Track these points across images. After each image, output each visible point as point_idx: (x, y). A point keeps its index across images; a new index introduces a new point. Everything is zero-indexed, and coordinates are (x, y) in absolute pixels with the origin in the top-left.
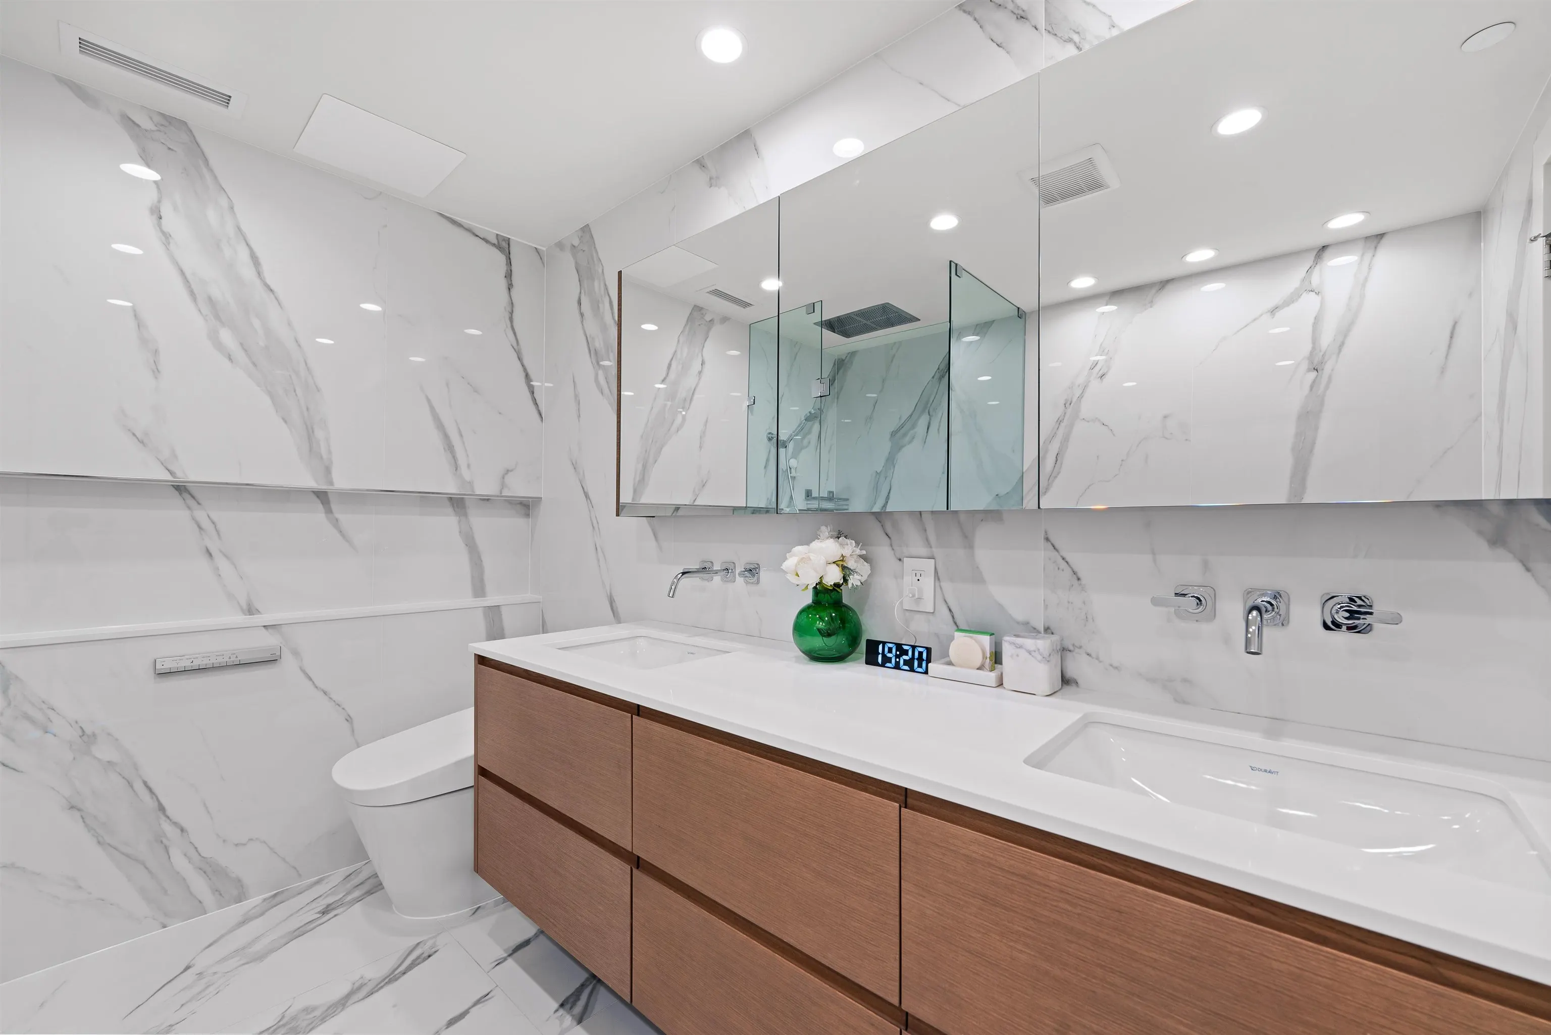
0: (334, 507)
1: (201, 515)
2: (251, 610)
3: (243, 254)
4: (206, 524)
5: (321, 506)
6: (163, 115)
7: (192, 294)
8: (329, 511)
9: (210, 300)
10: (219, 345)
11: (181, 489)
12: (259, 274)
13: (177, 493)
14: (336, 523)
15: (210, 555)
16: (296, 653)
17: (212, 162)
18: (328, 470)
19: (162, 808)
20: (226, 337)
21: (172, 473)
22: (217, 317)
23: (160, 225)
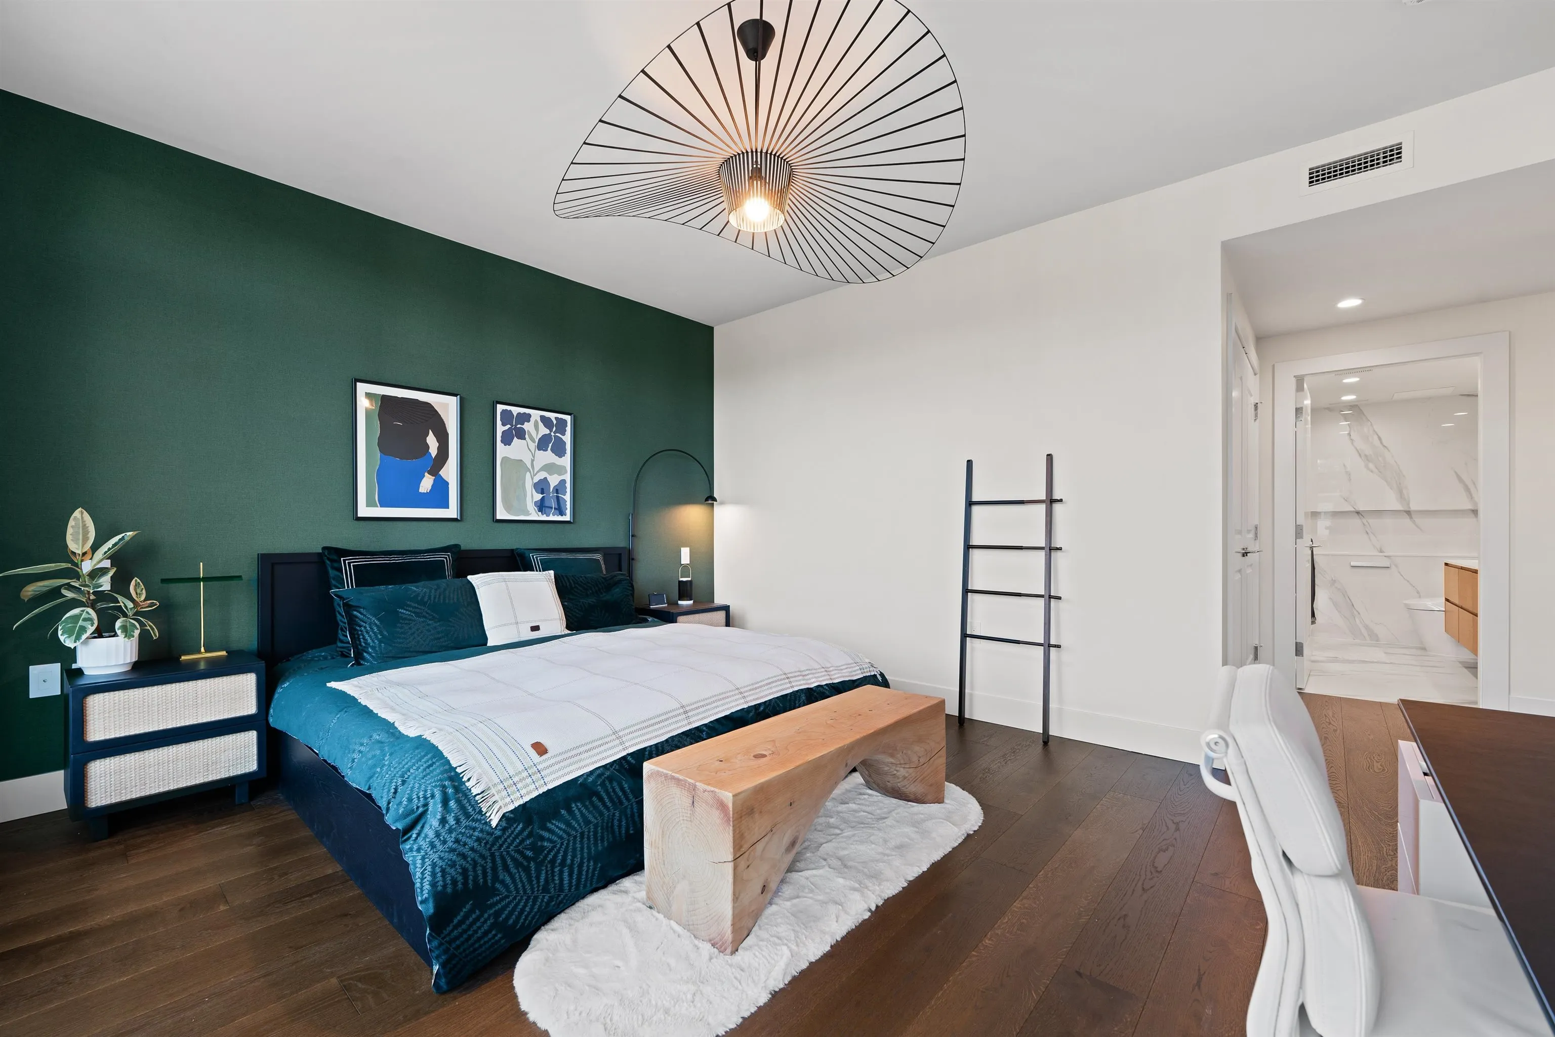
0: (1413, 516)
1: (1364, 521)
2: (1381, 551)
3: (1376, 437)
4: (1366, 524)
5: (1407, 516)
6: (1351, 406)
7: (1360, 455)
8: (1411, 518)
9: (1366, 456)
10: (1368, 469)
11: (1358, 513)
12: (1381, 443)
13: (1356, 514)
14: (1414, 522)
15: (1368, 533)
16: (1396, 566)
17: (1365, 413)
18: (1408, 504)
19: (1353, 605)
20: (1371, 466)
21: (1355, 509)
22: (1368, 460)
23: (1350, 437)
